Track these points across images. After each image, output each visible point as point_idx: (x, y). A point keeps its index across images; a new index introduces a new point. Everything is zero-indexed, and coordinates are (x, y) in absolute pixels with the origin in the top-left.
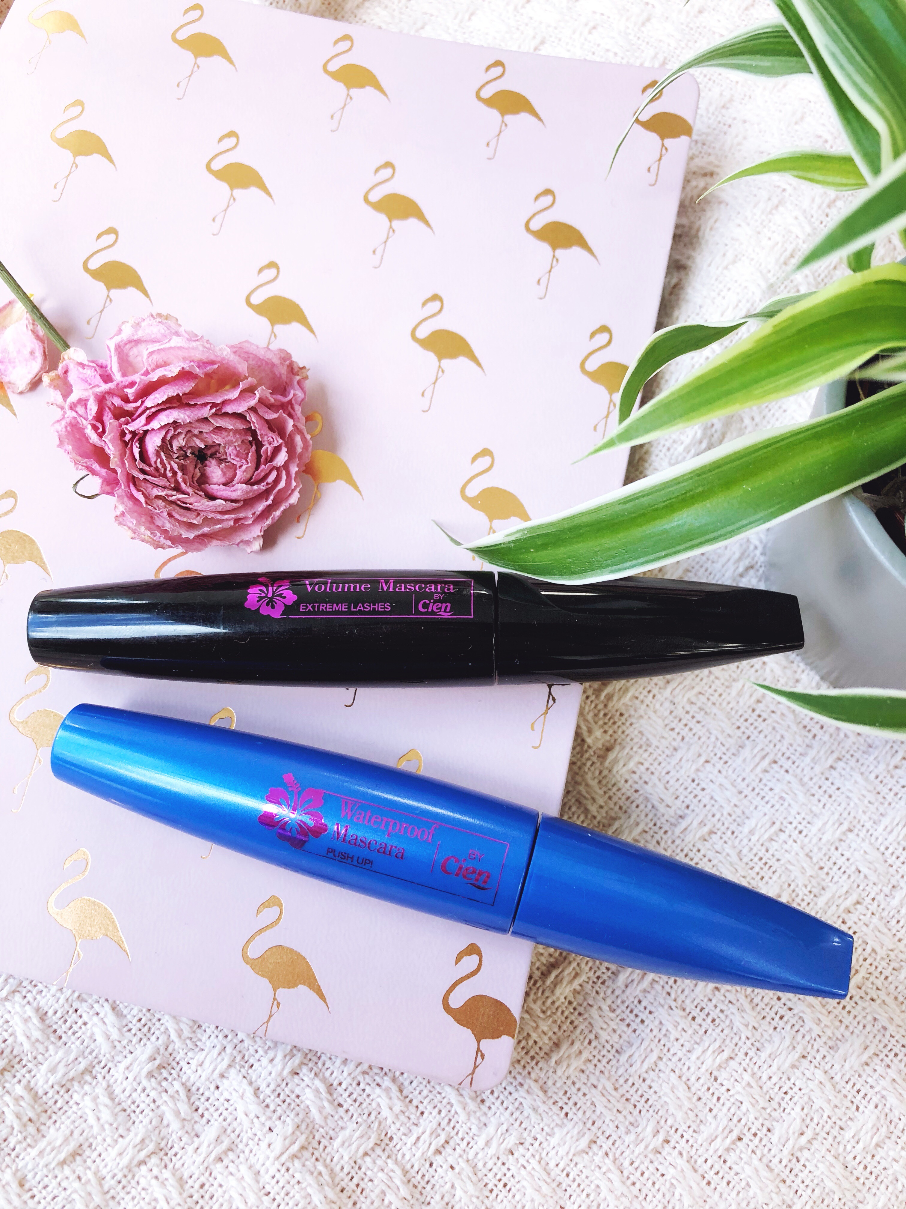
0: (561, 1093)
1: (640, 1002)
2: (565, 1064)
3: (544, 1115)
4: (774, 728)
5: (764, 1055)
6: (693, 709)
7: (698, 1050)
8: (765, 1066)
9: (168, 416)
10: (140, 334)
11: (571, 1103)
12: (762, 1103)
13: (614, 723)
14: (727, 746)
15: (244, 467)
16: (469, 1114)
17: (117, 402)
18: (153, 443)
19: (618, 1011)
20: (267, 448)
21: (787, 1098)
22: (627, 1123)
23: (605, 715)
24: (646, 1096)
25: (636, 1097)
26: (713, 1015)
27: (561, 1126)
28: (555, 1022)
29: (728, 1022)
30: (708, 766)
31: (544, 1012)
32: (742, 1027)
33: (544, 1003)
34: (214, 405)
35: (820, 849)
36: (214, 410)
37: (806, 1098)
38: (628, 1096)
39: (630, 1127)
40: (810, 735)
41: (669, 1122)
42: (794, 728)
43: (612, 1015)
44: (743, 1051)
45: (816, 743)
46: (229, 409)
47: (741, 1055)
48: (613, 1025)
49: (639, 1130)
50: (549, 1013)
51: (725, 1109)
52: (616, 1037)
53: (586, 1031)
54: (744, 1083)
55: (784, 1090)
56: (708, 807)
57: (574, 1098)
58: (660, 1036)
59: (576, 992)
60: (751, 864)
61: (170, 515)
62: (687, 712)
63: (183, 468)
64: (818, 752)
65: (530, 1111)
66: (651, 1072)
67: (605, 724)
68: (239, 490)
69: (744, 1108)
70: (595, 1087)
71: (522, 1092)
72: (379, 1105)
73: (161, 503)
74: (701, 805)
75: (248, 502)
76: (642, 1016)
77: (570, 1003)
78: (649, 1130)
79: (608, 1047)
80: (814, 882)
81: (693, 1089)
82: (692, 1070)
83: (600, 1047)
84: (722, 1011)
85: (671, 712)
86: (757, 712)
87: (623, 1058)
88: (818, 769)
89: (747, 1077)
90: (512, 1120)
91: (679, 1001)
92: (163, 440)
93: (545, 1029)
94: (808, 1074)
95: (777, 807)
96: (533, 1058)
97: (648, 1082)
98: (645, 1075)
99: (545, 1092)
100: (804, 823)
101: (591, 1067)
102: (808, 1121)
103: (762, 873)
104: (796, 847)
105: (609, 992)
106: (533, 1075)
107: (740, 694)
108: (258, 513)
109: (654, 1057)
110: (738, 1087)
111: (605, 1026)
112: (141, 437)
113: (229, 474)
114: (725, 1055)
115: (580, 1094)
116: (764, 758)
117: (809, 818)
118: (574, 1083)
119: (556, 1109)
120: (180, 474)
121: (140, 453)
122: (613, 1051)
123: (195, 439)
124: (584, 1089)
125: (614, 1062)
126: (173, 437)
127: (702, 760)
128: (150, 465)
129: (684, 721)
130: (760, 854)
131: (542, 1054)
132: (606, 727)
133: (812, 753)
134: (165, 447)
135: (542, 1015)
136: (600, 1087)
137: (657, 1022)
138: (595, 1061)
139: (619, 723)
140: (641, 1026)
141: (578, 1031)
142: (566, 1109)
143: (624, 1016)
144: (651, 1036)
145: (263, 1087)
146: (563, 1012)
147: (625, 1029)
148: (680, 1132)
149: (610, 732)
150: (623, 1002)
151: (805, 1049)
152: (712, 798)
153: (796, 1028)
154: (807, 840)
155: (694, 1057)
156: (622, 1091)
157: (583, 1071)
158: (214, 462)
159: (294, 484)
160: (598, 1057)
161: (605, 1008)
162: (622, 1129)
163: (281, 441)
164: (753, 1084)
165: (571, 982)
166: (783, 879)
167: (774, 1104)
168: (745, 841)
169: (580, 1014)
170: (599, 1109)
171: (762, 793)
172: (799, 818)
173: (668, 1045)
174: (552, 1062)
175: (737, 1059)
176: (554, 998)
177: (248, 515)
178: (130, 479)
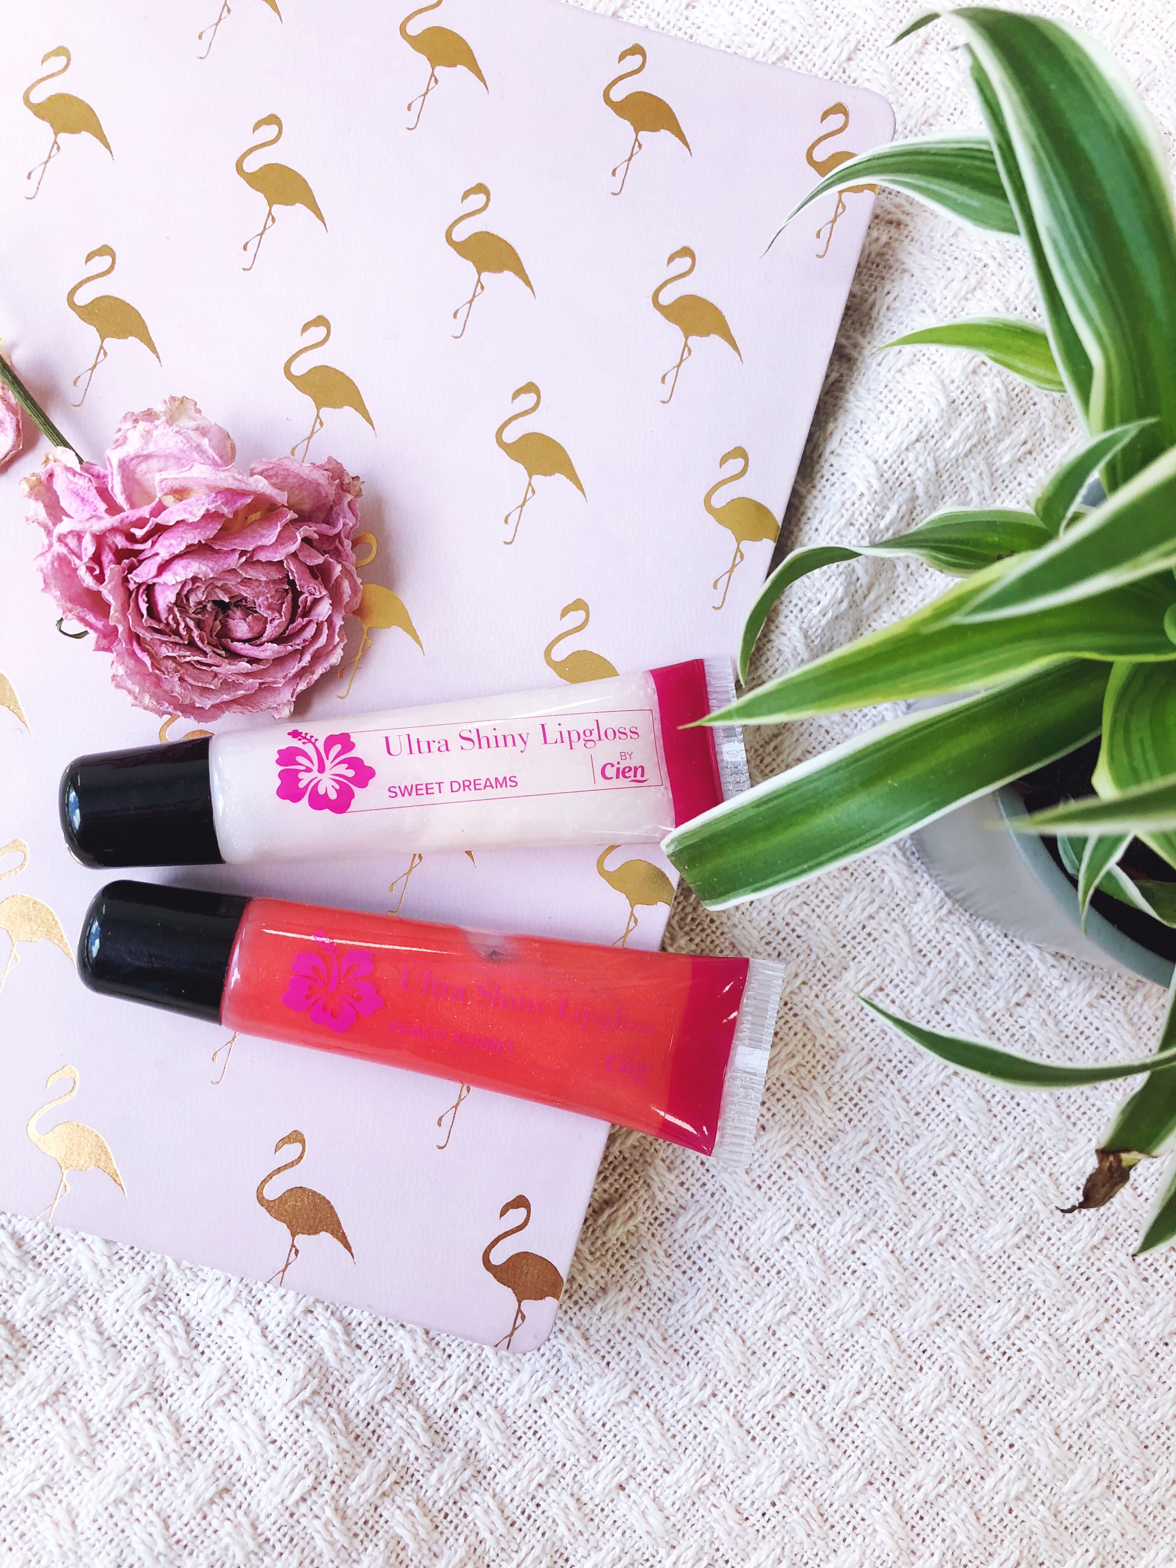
0: (604, 1342)
1: (699, 1248)
2: (611, 1312)
3: (583, 1363)
4: (884, 950)
5: (829, 1311)
6: (794, 921)
7: (758, 1304)
8: (829, 1323)
9: (185, 568)
10: (151, 448)
11: (614, 1352)
12: (820, 1359)
13: (703, 930)
14: (828, 967)
15: (276, 622)
16: (501, 1359)
17: (120, 542)
18: (165, 598)
19: (674, 1257)
20: (306, 598)
21: (848, 1355)
22: (673, 1375)
23: (693, 920)
24: (696, 1348)
25: (685, 1349)
26: (778, 1266)
27: (601, 1376)
28: (603, 1265)
29: (794, 1275)
30: (805, 989)
31: (592, 1253)
32: (809, 1282)
33: (593, 1244)
34: (243, 553)
35: (919, 1092)
36: (244, 559)
37: (867, 1357)
38: (676, 1346)
39: (676, 1379)
40: (925, 961)
41: (719, 1376)
42: (907, 952)
43: (667, 1261)
44: (807, 1306)
45: (930, 972)
46: (263, 557)
47: (804, 1311)
48: (667, 1271)
49: (686, 1382)
50: (598, 1254)
51: (779, 1365)
52: (669, 1285)
53: (637, 1276)
54: (803, 1340)
55: (846, 1347)
56: (799, 1036)
57: (618, 1348)
58: (717, 1285)
59: (630, 1233)
60: (840, 1104)
61: (181, 679)
62: (787, 924)
63: (199, 624)
64: (932, 981)
65: (570, 1360)
66: (704, 1324)
67: (692, 930)
68: (270, 650)
69: (800, 1364)
70: (642, 1336)
71: (561, 1339)
72: (401, 1346)
73: (171, 664)
74: (792, 1033)
75: (279, 661)
76: (700, 1263)
77: (622, 1244)
78: (696, 1383)
79: (660, 1294)
80: (907, 1129)
81: (748, 1344)
82: (749, 1323)
83: (651, 1294)
84: (789, 1263)
85: (769, 923)
86: (867, 930)
87: (675, 1308)
88: (928, 1001)
89: (807, 1333)
90: (548, 1368)
91: (743, 1250)
92: (178, 594)
93: (593, 1272)
94: (873, 1332)
95: (877, 1041)
96: (576, 1303)
97: (700, 1334)
98: (698, 1327)
99: (587, 1339)
100: (906, 1062)
101: (639, 1315)
102: (866, 1380)
103: (851, 1115)
104: (893, 1090)
105: (667, 1234)
106: (575, 1322)
107: (850, 908)
108: (290, 675)
109: (709, 1308)
110: (797, 1343)
111: (658, 1272)
112: (150, 590)
113: (257, 629)
114: (787, 1310)
115: (625, 1343)
116: (868, 984)
117: (910, 1057)
118: (619, 1332)
119: (596, 1358)
120: (196, 633)
121: (148, 609)
122: (665, 1300)
123: (217, 590)
124: (630, 1338)
125: (664, 1311)
126: (190, 591)
127: (798, 982)
128: (159, 621)
129: (782, 935)
130: (852, 1094)
131: (586, 1299)
132: (693, 935)
133: (924, 982)
134: (181, 602)
135: (590, 1257)
136: (647, 1338)
137: (716, 1271)
138: (644, 1309)
139: (709, 931)
140: (698, 1274)
141: (629, 1276)
142: (608, 1358)
143: (680, 1262)
144: (708, 1285)
145: (272, 1327)
146: (613, 1255)
147: (680, 1276)
148: (728, 1387)
149: (697, 940)
150: (681, 1247)
151: (874, 1306)
152: (804, 1025)
153: (868, 1284)
154: (906, 1082)
155: (752, 1310)
156: (670, 1341)
157: (630, 1320)
158: (238, 614)
159: (337, 639)
160: (648, 1305)
161: (661, 1253)
162: (667, 1381)
163: (324, 592)
164: (814, 1341)
165: (625, 1223)
166: (874, 1122)
167: (833, 1361)
168: (836, 1078)
169: (632, 1257)
170: (644, 1359)
171: (862, 1024)
172: (900, 1056)
173: (726, 1295)
174: (597, 1309)
175: (800, 1315)
176: (605, 1239)
177: (278, 678)
178: (134, 637)
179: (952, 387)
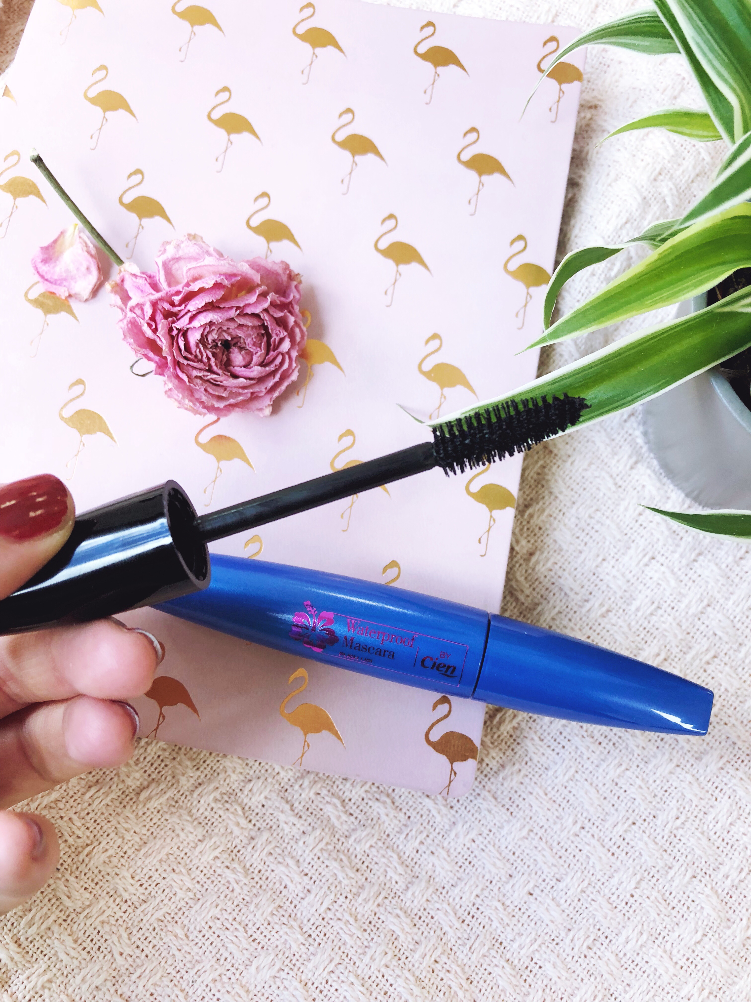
0: (507, 799)
1: (561, 733)
2: (509, 779)
3: (496, 815)
4: (652, 534)
5: (650, 766)
6: (593, 522)
7: (604, 765)
8: (652, 774)
9: (205, 317)
10: (181, 253)
11: (514, 806)
12: (650, 798)
13: (535, 535)
14: (618, 547)
15: (259, 354)
16: (442, 816)
17: (167, 306)
18: (194, 337)
19: (545, 741)
20: (275, 338)
21: (667, 794)
22: (554, 817)
23: (528, 529)
24: (567, 798)
25: (560, 799)
26: (614, 740)
27: (508, 822)
28: (500, 750)
29: (624, 745)
30: (605, 564)
31: (492, 743)
32: (635, 748)
33: (492, 737)
34: (238, 308)
35: (687, 620)
36: (238, 312)
37: (680, 794)
38: (554, 799)
39: (557, 820)
40: (679, 538)
41: (584, 815)
42: (667, 533)
43: (541, 743)
44: (635, 764)
45: (683, 544)
46: (249, 311)
47: (634, 767)
48: (542, 750)
49: (563, 821)
50: (496, 744)
51: (623, 804)
52: (544, 759)
53: (523, 755)
54: (636, 786)
55: (665, 789)
56: (606, 593)
57: (517, 802)
58: (576, 756)
59: (515, 728)
60: (638, 633)
61: (206, 390)
62: (588, 525)
63: (215, 355)
64: (685, 549)
65: (487, 813)
66: (570, 782)
67: (528, 536)
68: (256, 371)
69: (636, 803)
70: (531, 793)
71: (480, 800)
72: (378, 813)
73: (199, 381)
74: (600, 592)
75: (262, 378)
76: (563, 743)
77: (511, 736)
78: (570, 821)
79: (539, 765)
80: (683, 643)
81: (601, 792)
82: (600, 778)
83: (533, 766)
84: (620, 737)
85: (577, 525)
86: (639, 522)
87: (550, 773)
88: (684, 562)
89: (639, 782)
90: (473, 819)
91: (589, 732)
92: (202, 335)
93: (494, 755)
94: (681, 777)
95: (656, 590)
96: (486, 776)
97: (569, 788)
98: (567, 784)
99: (496, 799)
100: (676, 601)
101: (527, 780)
102: (681, 809)
103: (646, 639)
104: (670, 619)
105: (538, 727)
106: (487, 788)
107: (626, 509)
108: (269, 388)
109: (572, 771)
110: (633, 789)
111: (536, 751)
112: (184, 333)
113: (248, 359)
114: (623, 767)
115: (521, 799)
116: (645, 556)
117: (678, 598)
118: (516, 792)
119: (504, 810)
120: (213, 360)
121: (185, 345)
122: (543, 769)
123: (224, 334)
124: (524, 796)
125: (544, 776)
126: (209, 333)
127: (600, 559)
128: (191, 354)
129: (586, 531)
130: (644, 625)
131: (492, 773)
132: (529, 538)
133: (680, 550)
134: (203, 340)
135: (491, 745)
136: (535, 794)
137: (574, 747)
138: (530, 776)
139: (539, 535)
140: (563, 750)
141: (517, 756)
142: (511, 810)
143: (549, 744)
144: (570, 756)
145: (296, 804)
146: (506, 743)
147: (551, 752)
148: (592, 821)
149: (532, 541)
150: (549, 734)
151: (679, 760)
152: (608, 586)
153: (673, 746)
154: (677, 614)
155: (601, 770)
156: (550, 796)
157: (522, 783)
158: (236, 350)
159: (294, 365)
160: (533, 773)
161: (536, 739)
162: (551, 821)
163: (285, 333)
164: (643, 786)
165: (511, 721)
166: (661, 642)
167: (658, 799)
168: (633, 616)
169: (518, 744)
170: (535, 808)
171: (644, 581)
172: (672, 598)
173: (582, 762)
174: (500, 778)
175: (631, 770)
176: (499, 733)
177: (262, 389)
178: (177, 364)
179: (643, 190)
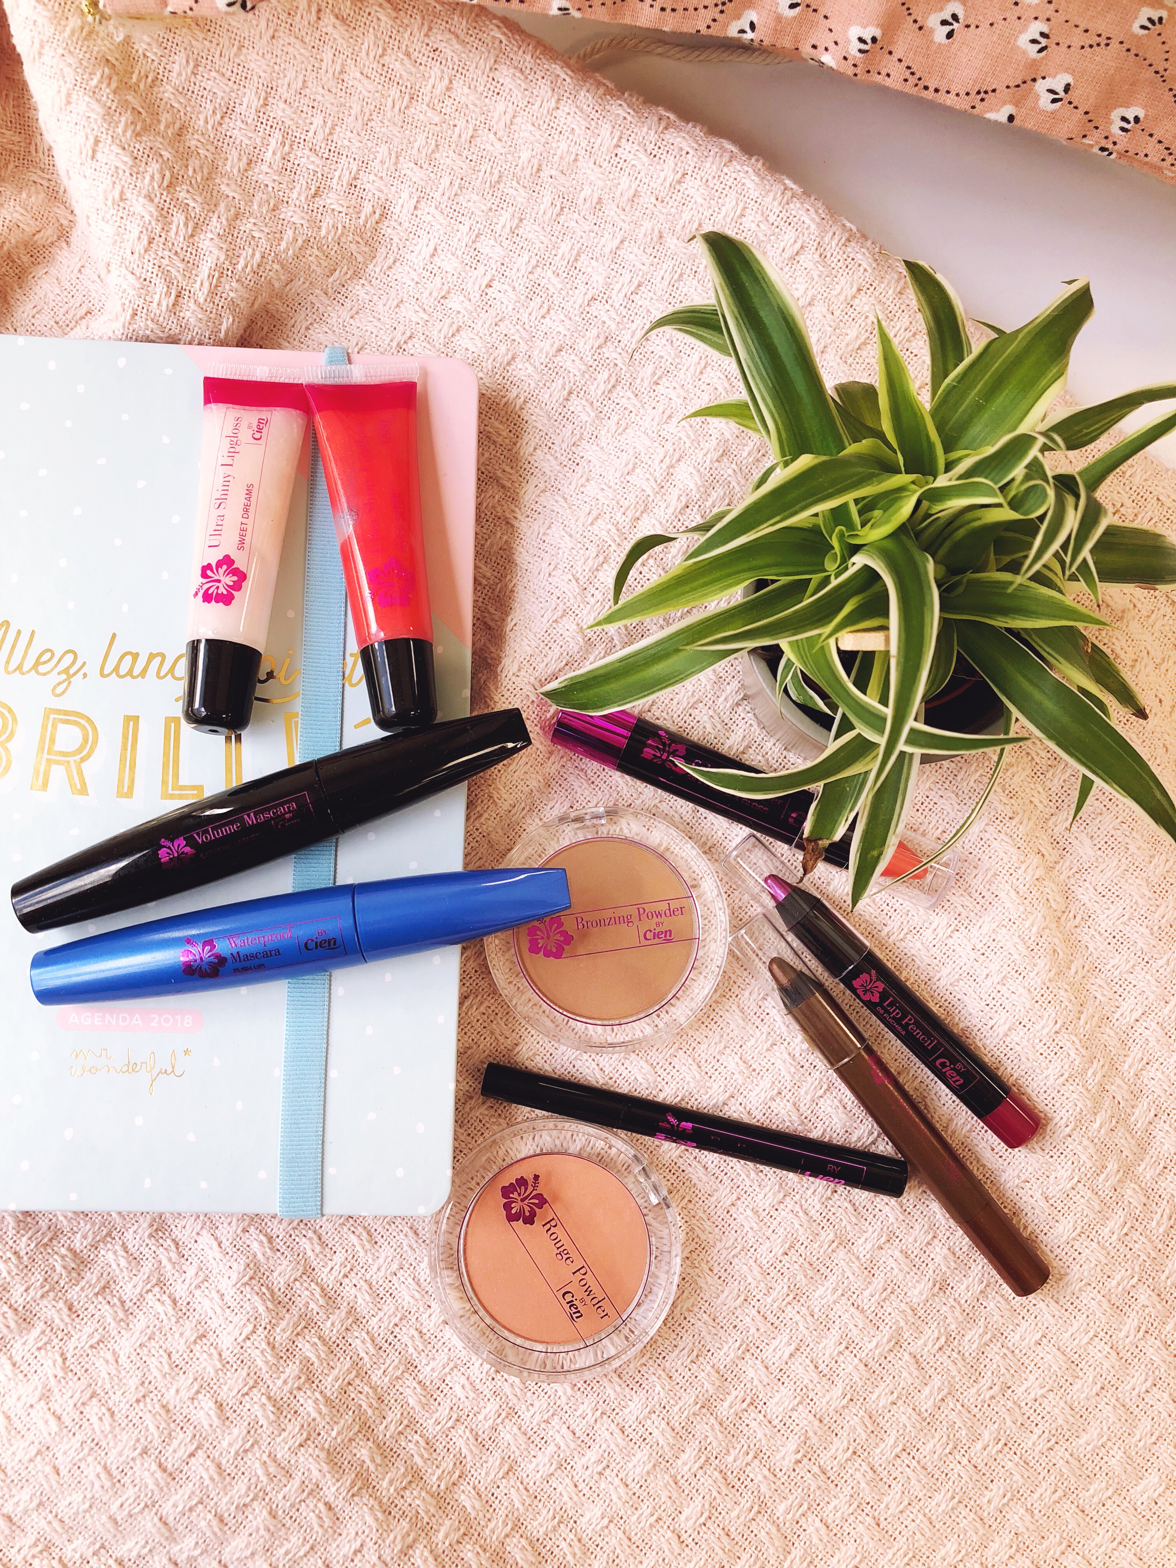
145: (224, 1241)
